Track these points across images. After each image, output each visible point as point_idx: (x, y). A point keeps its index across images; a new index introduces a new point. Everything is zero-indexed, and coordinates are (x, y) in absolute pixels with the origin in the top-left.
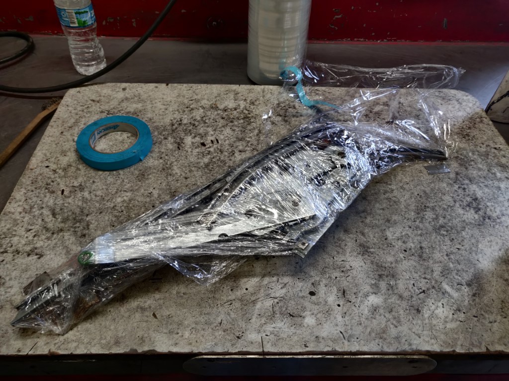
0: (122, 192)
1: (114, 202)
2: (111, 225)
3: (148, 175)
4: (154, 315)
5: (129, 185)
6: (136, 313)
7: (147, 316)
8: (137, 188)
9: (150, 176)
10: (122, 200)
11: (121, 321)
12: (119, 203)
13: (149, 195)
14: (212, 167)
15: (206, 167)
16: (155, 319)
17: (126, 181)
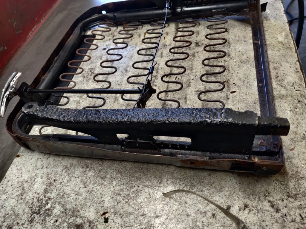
4: (291, 150)
6: (292, 162)
7: (294, 155)
11: (301, 173)
16: (296, 149)
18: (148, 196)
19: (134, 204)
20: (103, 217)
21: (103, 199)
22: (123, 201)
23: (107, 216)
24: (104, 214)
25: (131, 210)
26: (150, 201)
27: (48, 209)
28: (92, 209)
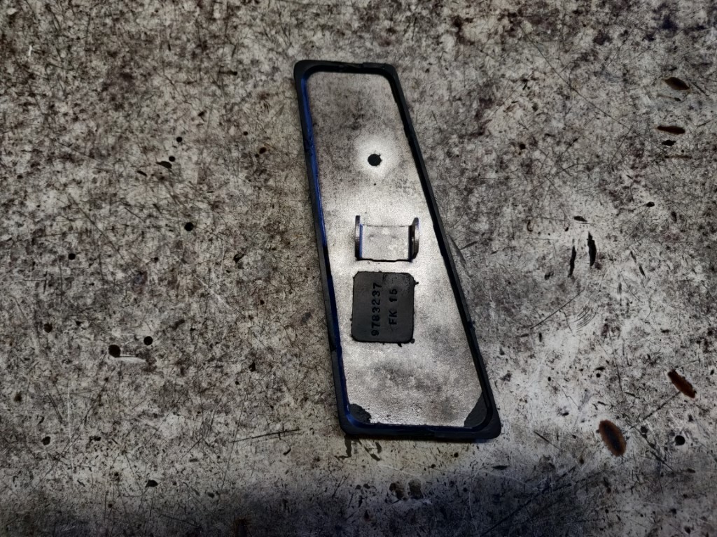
0: (58, 166)
1: (33, 215)
2: (38, 324)
3: (147, 76)
5: (79, 128)
8: (111, 140)
9: (156, 81)
10: (64, 201)
12: (52, 218)
13: (164, 171)
14: (387, 24)
15: (366, 28)
17: (63, 108)
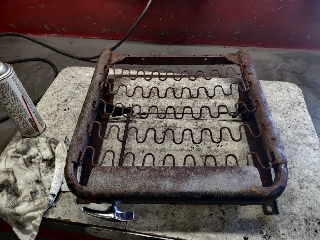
18: (71, 125)
19: (69, 120)
20: (67, 108)
21: (77, 107)
22: (72, 115)
23: (67, 110)
24: (69, 109)
25: (67, 119)
26: (68, 126)
27: (79, 88)
28: (73, 104)
